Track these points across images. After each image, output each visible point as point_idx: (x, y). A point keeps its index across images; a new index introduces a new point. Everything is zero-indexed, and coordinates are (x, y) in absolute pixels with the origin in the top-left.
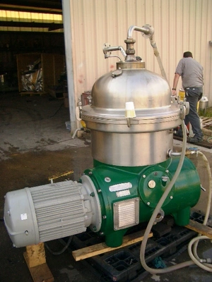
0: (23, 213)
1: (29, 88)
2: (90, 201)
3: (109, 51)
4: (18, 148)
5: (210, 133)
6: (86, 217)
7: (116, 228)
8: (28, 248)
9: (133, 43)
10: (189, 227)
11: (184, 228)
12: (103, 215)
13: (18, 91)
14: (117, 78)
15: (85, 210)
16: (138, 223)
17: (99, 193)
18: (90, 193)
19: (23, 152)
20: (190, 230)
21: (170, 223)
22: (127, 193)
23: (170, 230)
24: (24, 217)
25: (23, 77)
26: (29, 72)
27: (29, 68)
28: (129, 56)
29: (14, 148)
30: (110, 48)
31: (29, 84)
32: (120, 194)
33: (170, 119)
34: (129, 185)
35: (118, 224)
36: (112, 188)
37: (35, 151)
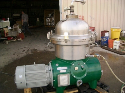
0: (20, 75)
1: (49, 24)
2: (49, 73)
3: (66, 10)
4: (37, 49)
5: (124, 48)
6: (47, 79)
7: (59, 86)
8: (24, 89)
9: (73, 7)
10: (96, 89)
11: (94, 89)
12: (54, 79)
13: (44, 25)
14: (64, 22)
15: (47, 77)
16: (69, 84)
17: (53, 70)
18: (50, 69)
19: (39, 51)
20: (96, 91)
21: (87, 87)
22: (65, 71)
23: (86, 89)
24: (21, 76)
25: (46, 19)
26: (49, 17)
27: (49, 15)
28: (71, 13)
29: (35, 49)
30: (67, 9)
31: (49, 22)
32: (62, 71)
33: (85, 40)
34: (66, 68)
35: (60, 84)
36: (58, 69)
37: (44, 51)
